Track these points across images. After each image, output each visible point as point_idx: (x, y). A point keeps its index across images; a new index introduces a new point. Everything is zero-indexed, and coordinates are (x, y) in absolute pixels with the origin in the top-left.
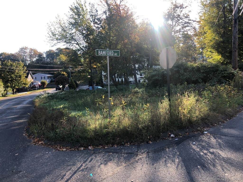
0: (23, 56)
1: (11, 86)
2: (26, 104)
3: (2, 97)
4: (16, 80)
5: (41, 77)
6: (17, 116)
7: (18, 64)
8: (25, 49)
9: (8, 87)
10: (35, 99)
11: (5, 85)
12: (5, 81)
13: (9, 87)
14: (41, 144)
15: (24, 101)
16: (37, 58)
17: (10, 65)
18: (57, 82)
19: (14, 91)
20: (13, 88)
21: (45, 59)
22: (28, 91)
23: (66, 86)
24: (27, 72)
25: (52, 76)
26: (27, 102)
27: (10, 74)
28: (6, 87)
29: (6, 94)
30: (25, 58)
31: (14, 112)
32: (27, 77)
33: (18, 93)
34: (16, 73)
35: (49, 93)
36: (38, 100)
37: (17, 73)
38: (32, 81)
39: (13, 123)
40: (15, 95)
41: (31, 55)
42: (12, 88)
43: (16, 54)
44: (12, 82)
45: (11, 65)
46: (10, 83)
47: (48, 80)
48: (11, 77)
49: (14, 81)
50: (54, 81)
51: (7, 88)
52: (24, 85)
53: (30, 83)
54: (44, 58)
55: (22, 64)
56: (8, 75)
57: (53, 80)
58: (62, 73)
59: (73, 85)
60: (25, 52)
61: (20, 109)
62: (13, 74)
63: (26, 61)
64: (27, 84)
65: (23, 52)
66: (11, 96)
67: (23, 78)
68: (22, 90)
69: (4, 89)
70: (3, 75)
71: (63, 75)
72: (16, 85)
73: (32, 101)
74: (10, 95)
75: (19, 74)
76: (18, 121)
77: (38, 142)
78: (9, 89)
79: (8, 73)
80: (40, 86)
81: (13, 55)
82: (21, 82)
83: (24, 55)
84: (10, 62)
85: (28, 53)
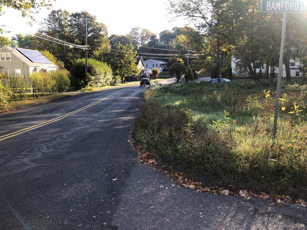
0: (133, 38)
1: (120, 74)
2: (135, 96)
3: (110, 85)
4: (125, 66)
5: (153, 64)
6: (123, 110)
7: (128, 47)
8: (137, 30)
9: (116, 74)
10: (145, 91)
11: (114, 72)
12: (114, 67)
13: (118, 74)
14: (152, 164)
15: (133, 92)
16: (149, 40)
17: (120, 48)
18: (171, 70)
19: (123, 80)
20: (122, 76)
21: (159, 42)
23: (182, 76)
24: (138, 57)
25: (165, 64)
26: (135, 93)
27: (119, 59)
28: (115, 74)
29: (115, 82)
30: (136, 41)
31: (120, 105)
32: (137, 63)
33: (127, 82)
34: (125, 58)
35: (162, 85)
36: (148, 93)
37: (127, 58)
38: (143, 68)
39: (118, 120)
40: (124, 84)
41: (142, 37)
42: (120, 75)
43: (127, 35)
44: (121, 69)
46: (119, 70)
47: (160, 68)
48: (120, 63)
49: (123, 68)
50: (168, 70)
51: (116, 76)
52: (133, 73)
53: (140, 71)
54: (157, 40)
55: (133, 48)
56: (117, 60)
57: (167, 68)
58: (177, 60)
59: (191, 76)
60: (136, 34)
61: (128, 101)
62: (122, 59)
63: (137, 44)
64: (137, 72)
65: (135, 33)
66: (120, 85)
67: (133, 64)
69: (113, 77)
70: (112, 60)
71: (179, 62)
72: (125, 73)
73: (142, 93)
74: (118, 84)
75: (128, 59)
76: (124, 118)
77: (148, 159)
78: (118, 76)
79: (118, 57)
80: (151, 76)
81: (123, 37)
82: (131, 69)
83: (136, 37)
84: (120, 45)
85: (139, 34)
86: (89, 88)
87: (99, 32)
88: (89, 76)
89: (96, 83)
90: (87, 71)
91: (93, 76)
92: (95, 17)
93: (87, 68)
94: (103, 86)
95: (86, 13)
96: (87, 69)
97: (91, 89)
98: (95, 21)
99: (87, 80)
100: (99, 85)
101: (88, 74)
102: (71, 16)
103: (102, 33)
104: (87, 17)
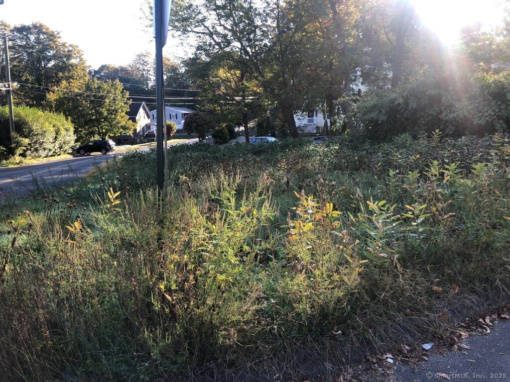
0: (141, 71)
5: (170, 115)
7: (112, 85)
8: (145, 56)
16: (168, 74)
18: (188, 125)
22: (137, 144)
24: (130, 102)
30: (145, 75)
34: (105, 105)
38: (148, 122)
43: (130, 66)
44: (100, 124)
45: (99, 88)
47: (183, 121)
49: (103, 122)
52: (122, 130)
53: (142, 127)
54: (181, 74)
55: (120, 85)
60: (145, 63)
63: (147, 80)
65: (142, 62)
67: (121, 114)
68: (127, 140)
69: (75, 138)
72: (108, 130)
82: (117, 123)
83: (144, 70)
85: (151, 64)
86: (17, 159)
87: (68, 59)
88: (16, 138)
89: (36, 150)
90: (13, 128)
91: (26, 137)
92: (58, 34)
93: (12, 124)
94: (54, 156)
95: (41, 26)
96: (12, 126)
97: (21, 162)
98: (59, 40)
99: (13, 145)
100: (43, 153)
101: (13, 134)
102: (12, 31)
103: (73, 61)
104: (44, 33)
